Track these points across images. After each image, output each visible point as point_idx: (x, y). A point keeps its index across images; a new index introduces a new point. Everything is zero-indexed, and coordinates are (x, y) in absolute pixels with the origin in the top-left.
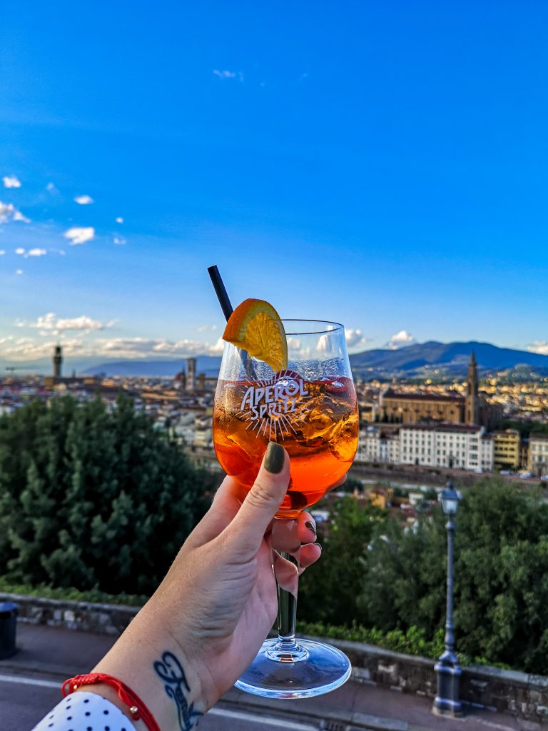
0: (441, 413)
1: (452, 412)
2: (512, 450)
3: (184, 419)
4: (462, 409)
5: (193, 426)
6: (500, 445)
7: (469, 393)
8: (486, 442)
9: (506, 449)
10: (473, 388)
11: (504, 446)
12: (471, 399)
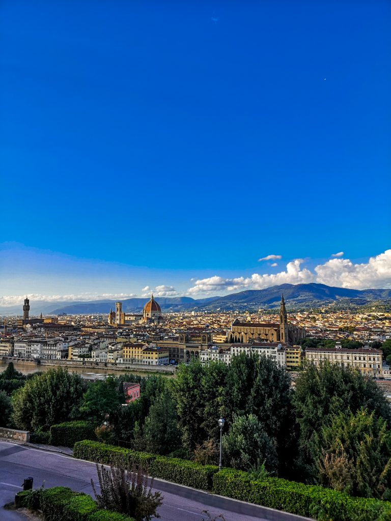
0: (266, 335)
1: (273, 334)
2: (297, 358)
3: (102, 345)
4: (278, 331)
5: (107, 350)
6: (289, 355)
7: (282, 322)
8: (281, 353)
9: (294, 357)
10: (284, 318)
11: (292, 355)
12: (282, 326)
